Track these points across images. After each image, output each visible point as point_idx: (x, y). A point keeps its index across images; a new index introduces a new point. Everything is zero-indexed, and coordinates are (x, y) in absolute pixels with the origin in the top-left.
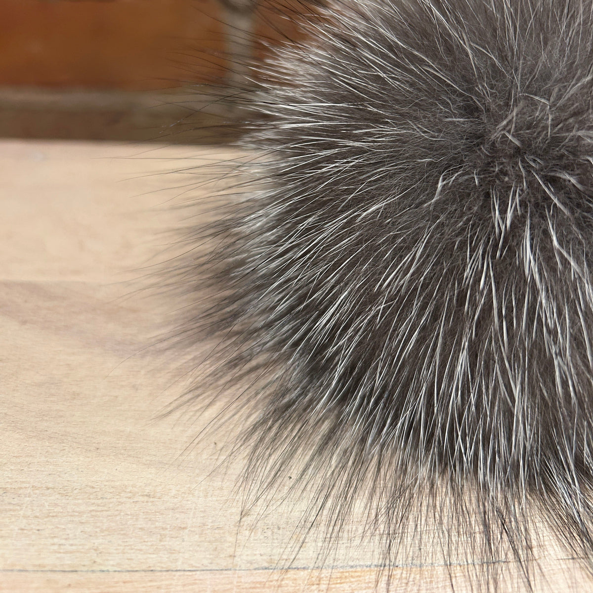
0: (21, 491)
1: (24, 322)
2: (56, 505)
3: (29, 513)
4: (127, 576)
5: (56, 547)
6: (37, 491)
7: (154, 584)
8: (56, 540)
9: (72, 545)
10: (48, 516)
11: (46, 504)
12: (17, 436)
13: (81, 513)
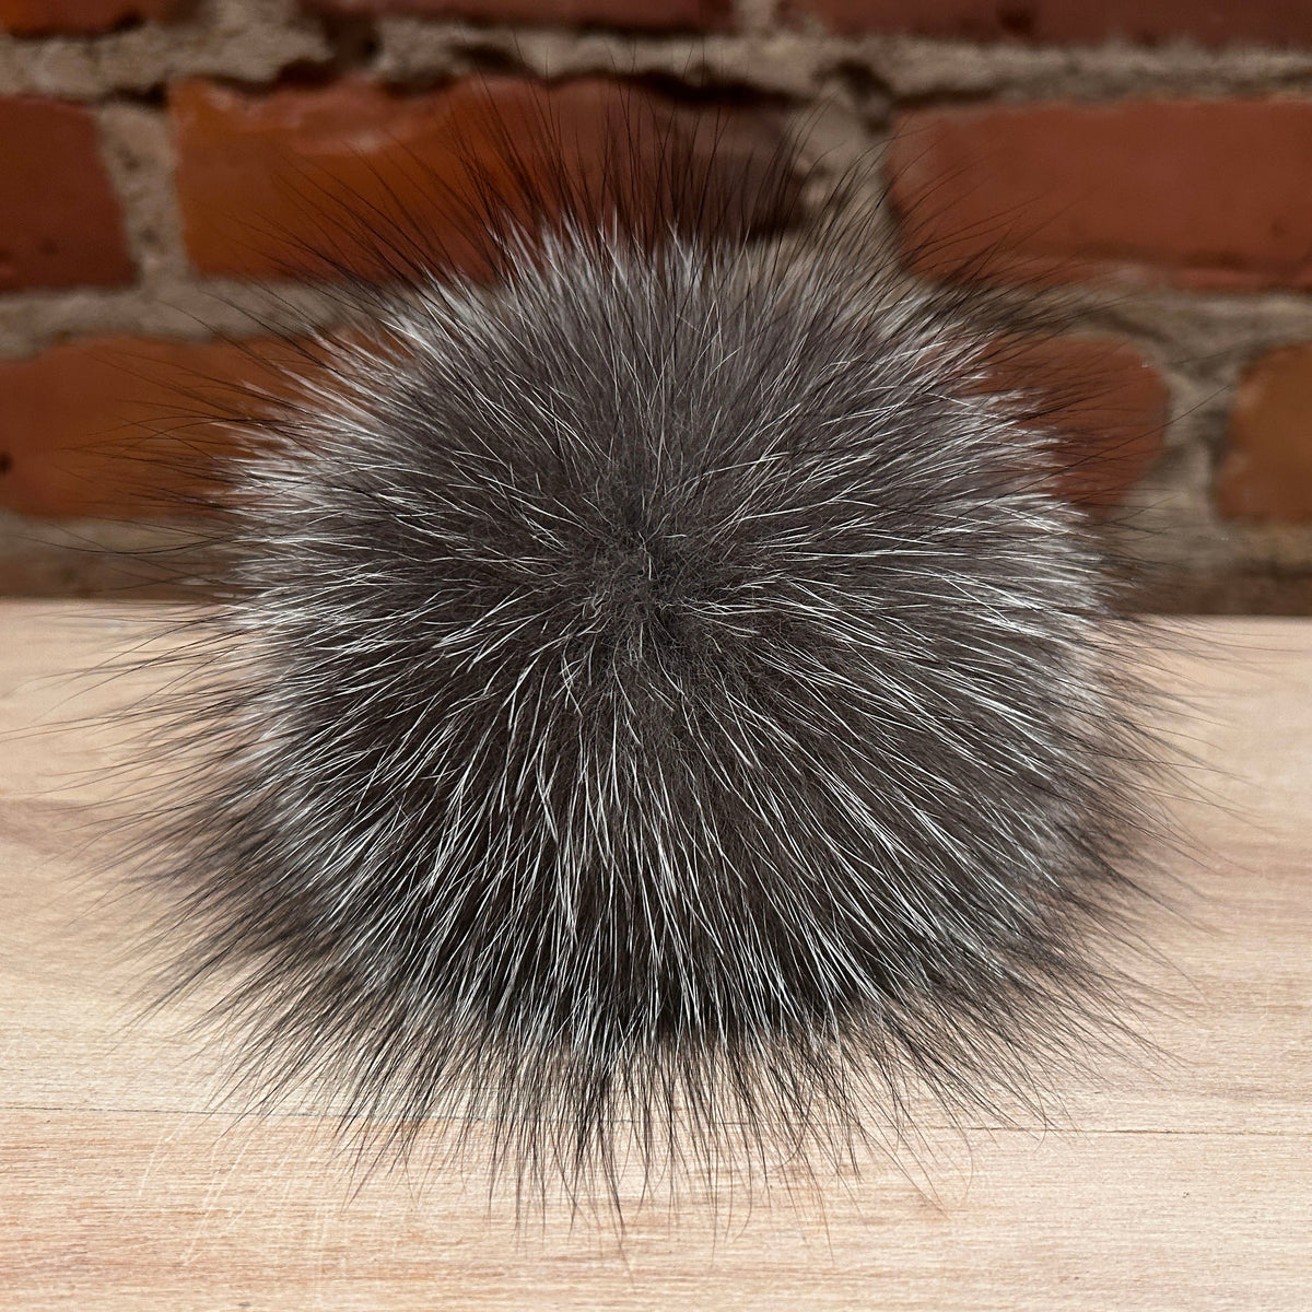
0: (8, 1033)
1: (48, 851)
2: (50, 1047)
3: (14, 1053)
4: (124, 1116)
5: (41, 1087)
6: (29, 1034)
7: (155, 1123)
8: (41, 1080)
9: (61, 1085)
10: (38, 1057)
11: (38, 1046)
12: (12, 977)
13: (80, 1056)
